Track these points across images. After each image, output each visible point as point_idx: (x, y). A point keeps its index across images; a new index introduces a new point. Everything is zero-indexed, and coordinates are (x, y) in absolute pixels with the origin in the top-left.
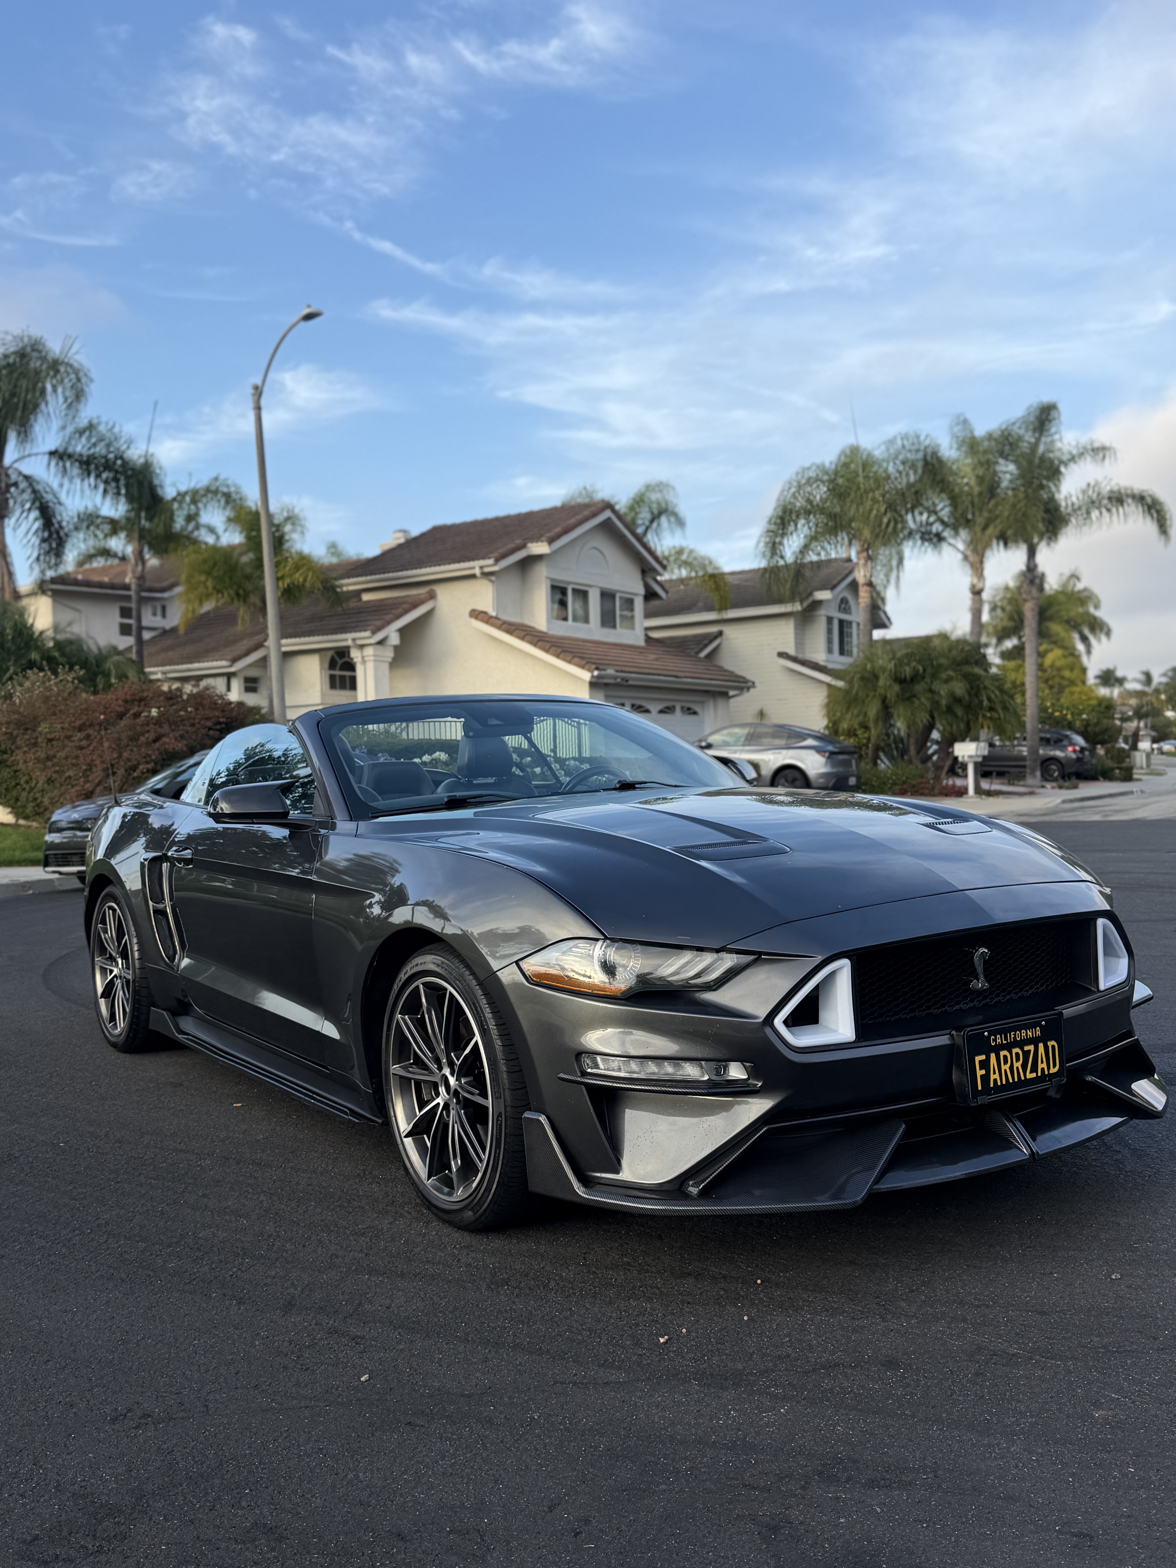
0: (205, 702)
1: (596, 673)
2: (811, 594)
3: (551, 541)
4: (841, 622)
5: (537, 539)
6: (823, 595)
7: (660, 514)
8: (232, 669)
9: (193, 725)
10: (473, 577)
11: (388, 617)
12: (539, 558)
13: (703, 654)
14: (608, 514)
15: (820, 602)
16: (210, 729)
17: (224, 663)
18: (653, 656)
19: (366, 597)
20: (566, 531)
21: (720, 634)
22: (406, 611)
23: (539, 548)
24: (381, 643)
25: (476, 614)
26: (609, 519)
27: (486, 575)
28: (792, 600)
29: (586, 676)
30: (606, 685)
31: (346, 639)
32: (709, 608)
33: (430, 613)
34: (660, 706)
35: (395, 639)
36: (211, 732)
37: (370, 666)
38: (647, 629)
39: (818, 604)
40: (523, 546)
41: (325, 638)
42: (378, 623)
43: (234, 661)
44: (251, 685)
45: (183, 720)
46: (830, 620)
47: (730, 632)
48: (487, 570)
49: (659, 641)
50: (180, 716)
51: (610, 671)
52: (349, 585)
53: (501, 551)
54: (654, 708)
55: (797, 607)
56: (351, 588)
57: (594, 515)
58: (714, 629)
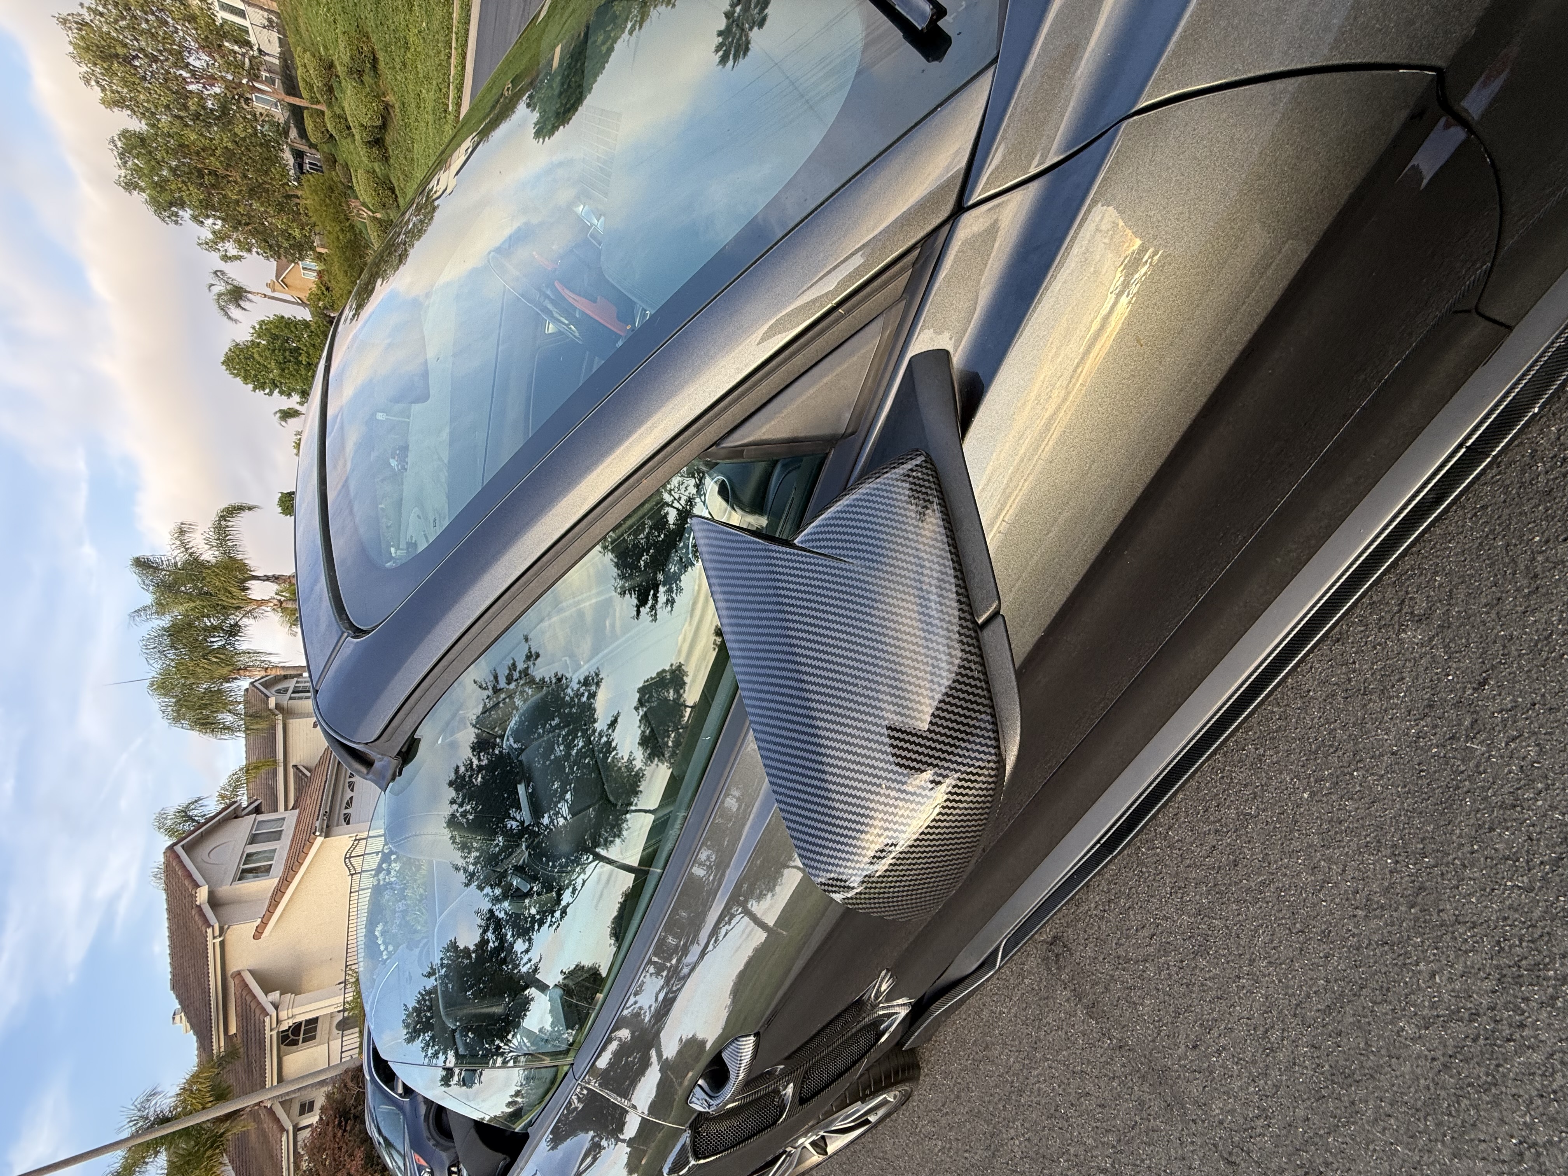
0: (318, 1144)
1: (318, 833)
2: (271, 710)
3: (197, 886)
4: (294, 692)
5: (193, 897)
6: (272, 703)
7: (186, 815)
8: (291, 1129)
9: (340, 1149)
10: (222, 944)
11: (253, 1005)
12: (211, 894)
13: (308, 774)
14: (179, 849)
15: (277, 704)
16: (345, 1131)
17: (284, 1138)
18: (308, 801)
19: (233, 1030)
20: (189, 875)
21: (295, 766)
22: (250, 992)
23: (202, 895)
24: (276, 1007)
25: (258, 934)
26: (183, 847)
27: (222, 931)
28: (274, 721)
29: (320, 840)
30: (328, 826)
31: (271, 1035)
32: (275, 773)
33: (252, 972)
34: (349, 791)
35: (275, 996)
36: (348, 1128)
37: (296, 1011)
38: (286, 809)
39: (278, 706)
40: (199, 907)
41: (268, 1056)
42: (258, 1012)
43: (282, 1129)
44: (306, 1108)
45: (335, 1160)
46: (291, 698)
47: (293, 761)
48: (217, 933)
49: (296, 802)
50: (330, 1164)
51: (317, 824)
52: (219, 1045)
53: (200, 923)
54: (349, 794)
55: (280, 717)
56: (222, 1044)
57: (178, 857)
58: (291, 771)
